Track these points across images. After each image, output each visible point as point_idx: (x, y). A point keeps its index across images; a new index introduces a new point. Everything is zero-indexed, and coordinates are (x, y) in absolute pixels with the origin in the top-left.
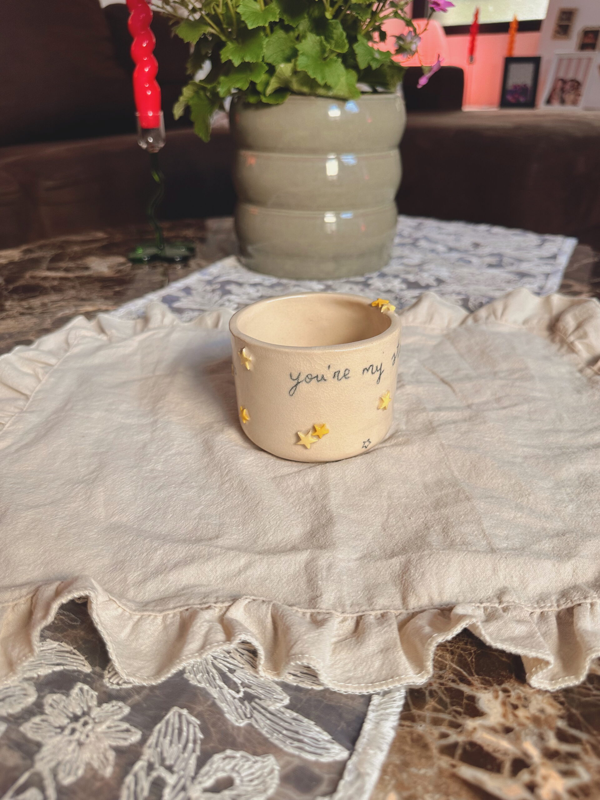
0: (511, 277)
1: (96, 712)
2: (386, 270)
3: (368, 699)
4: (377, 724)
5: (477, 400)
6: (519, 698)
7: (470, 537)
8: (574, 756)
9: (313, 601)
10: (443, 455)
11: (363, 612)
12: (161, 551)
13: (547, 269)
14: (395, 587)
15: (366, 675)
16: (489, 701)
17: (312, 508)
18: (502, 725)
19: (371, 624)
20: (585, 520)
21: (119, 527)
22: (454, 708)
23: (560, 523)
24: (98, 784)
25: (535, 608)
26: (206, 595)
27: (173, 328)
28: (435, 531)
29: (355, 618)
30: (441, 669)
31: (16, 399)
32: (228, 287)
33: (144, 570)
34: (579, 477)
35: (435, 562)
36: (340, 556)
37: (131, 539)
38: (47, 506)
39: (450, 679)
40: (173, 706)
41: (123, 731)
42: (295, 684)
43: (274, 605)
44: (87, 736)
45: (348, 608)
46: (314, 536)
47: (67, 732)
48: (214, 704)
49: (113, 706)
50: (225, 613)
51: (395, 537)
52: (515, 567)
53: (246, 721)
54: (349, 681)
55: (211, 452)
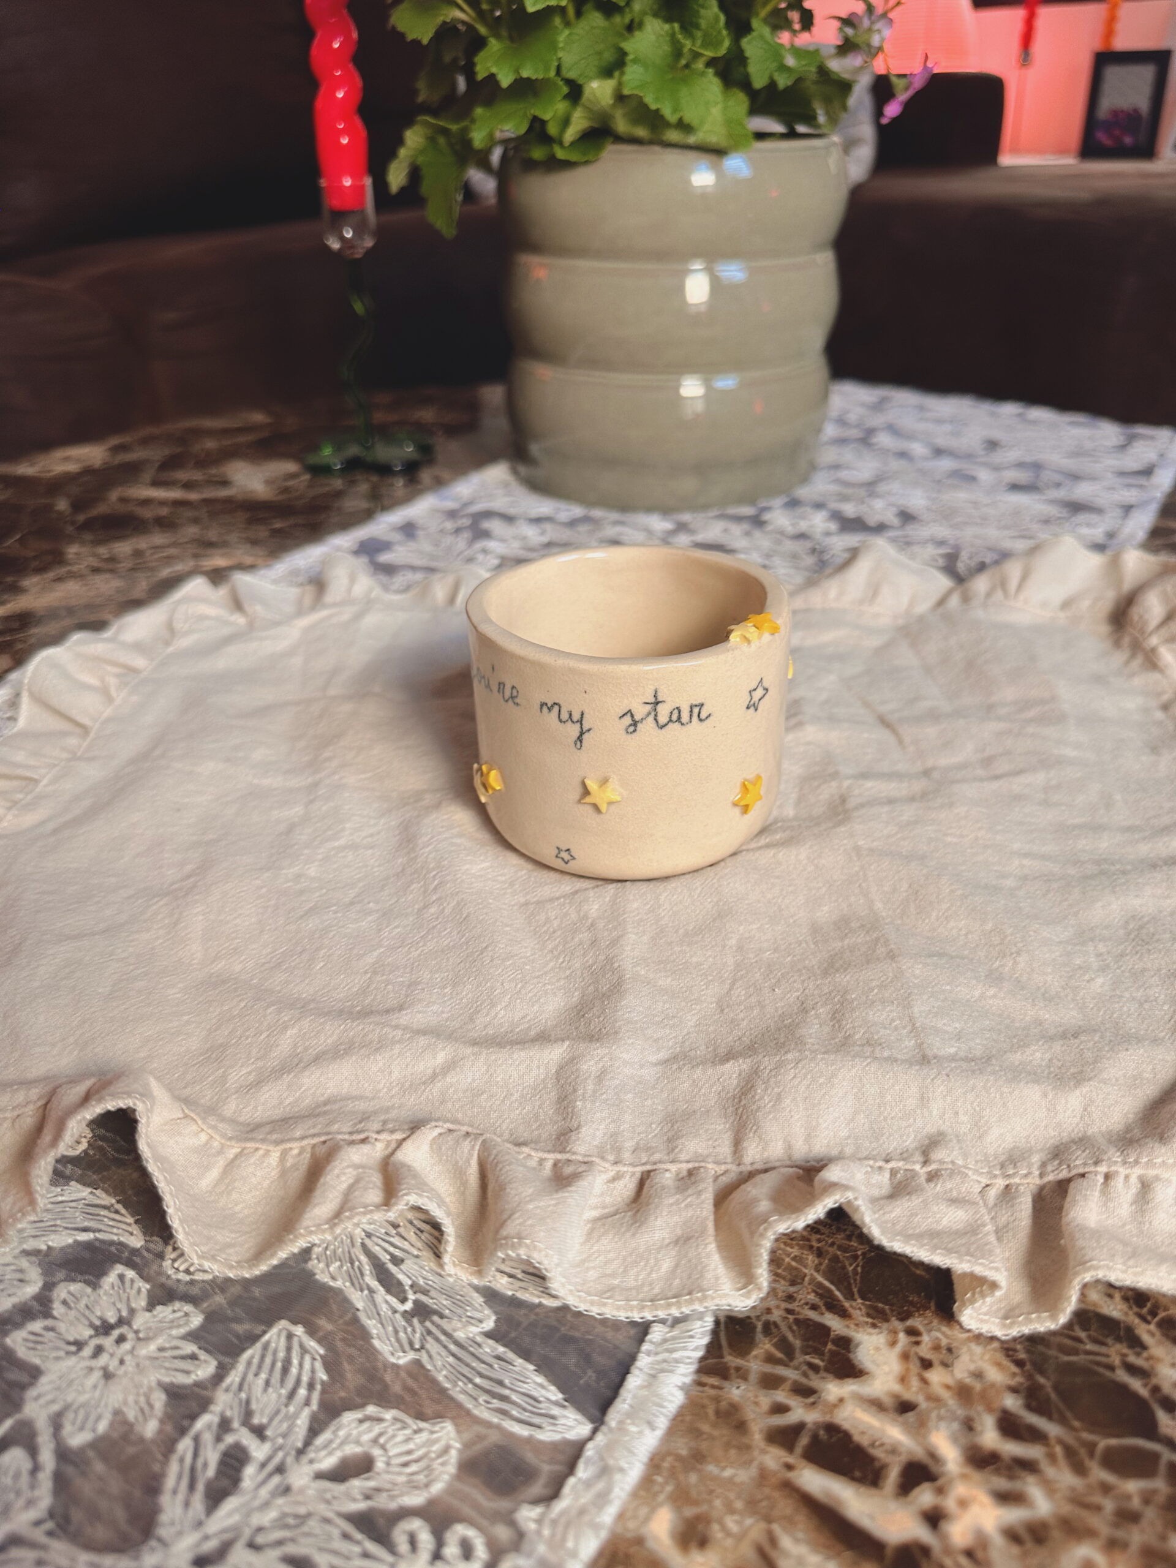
0: (1053, 511)
1: (141, 1321)
2: (803, 492)
3: (644, 1329)
4: (653, 1378)
5: (945, 761)
6: (937, 1348)
7: (882, 1032)
8: (1027, 1466)
9: (562, 1139)
10: (857, 869)
11: (655, 1163)
12: (295, 1031)
13: (1130, 496)
14: (723, 1120)
15: (643, 1285)
16: (877, 1349)
17: (587, 961)
18: (896, 1396)
19: (663, 1188)
20: (1125, 1009)
21: (224, 982)
22: (808, 1358)
23: (1074, 1013)
24: (131, 1450)
25: (995, 1176)
26: (365, 1117)
27: (368, 605)
28: (817, 1016)
29: (638, 1175)
30: (793, 1283)
31: (64, 734)
32: (486, 525)
33: (260, 1064)
34: (1127, 922)
35: (805, 1075)
36: (625, 1056)
37: (242, 1005)
38: (97, 937)
39: (807, 1304)
40: (280, 1318)
41: (183, 1358)
42: (510, 1293)
43: (484, 1141)
44: (122, 1362)
45: (627, 1156)
46: (583, 1016)
47: (87, 1351)
48: (356, 1320)
49: (174, 1311)
50: (393, 1153)
51: (738, 1025)
52: (965, 1093)
53: (411, 1356)
54: (608, 1294)
55: (411, 846)
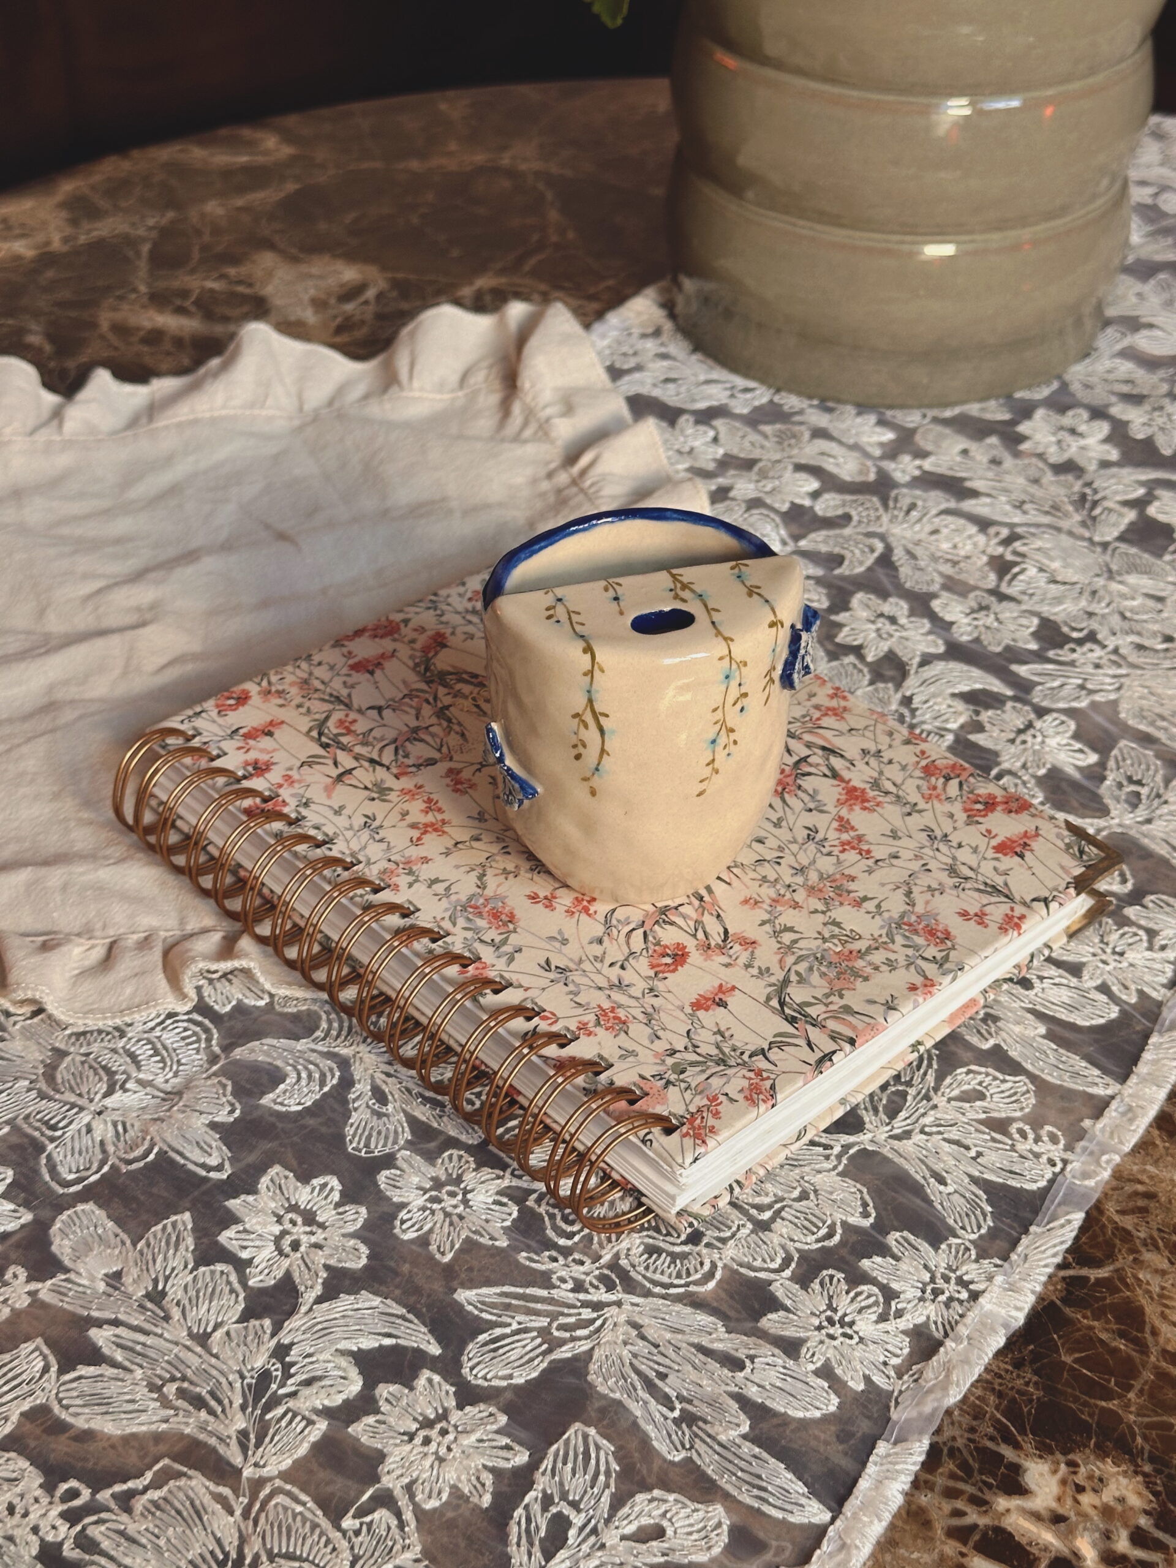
1: (455, 1417)
4: (879, 1483)
16: (1041, 1475)
18: (1052, 1511)
22: (984, 1477)
39: (986, 1435)
40: (575, 1421)
41: (502, 1448)
44: (449, 1449)
47: (418, 1440)
48: (634, 1425)
49: (482, 1411)
53: (684, 1454)
